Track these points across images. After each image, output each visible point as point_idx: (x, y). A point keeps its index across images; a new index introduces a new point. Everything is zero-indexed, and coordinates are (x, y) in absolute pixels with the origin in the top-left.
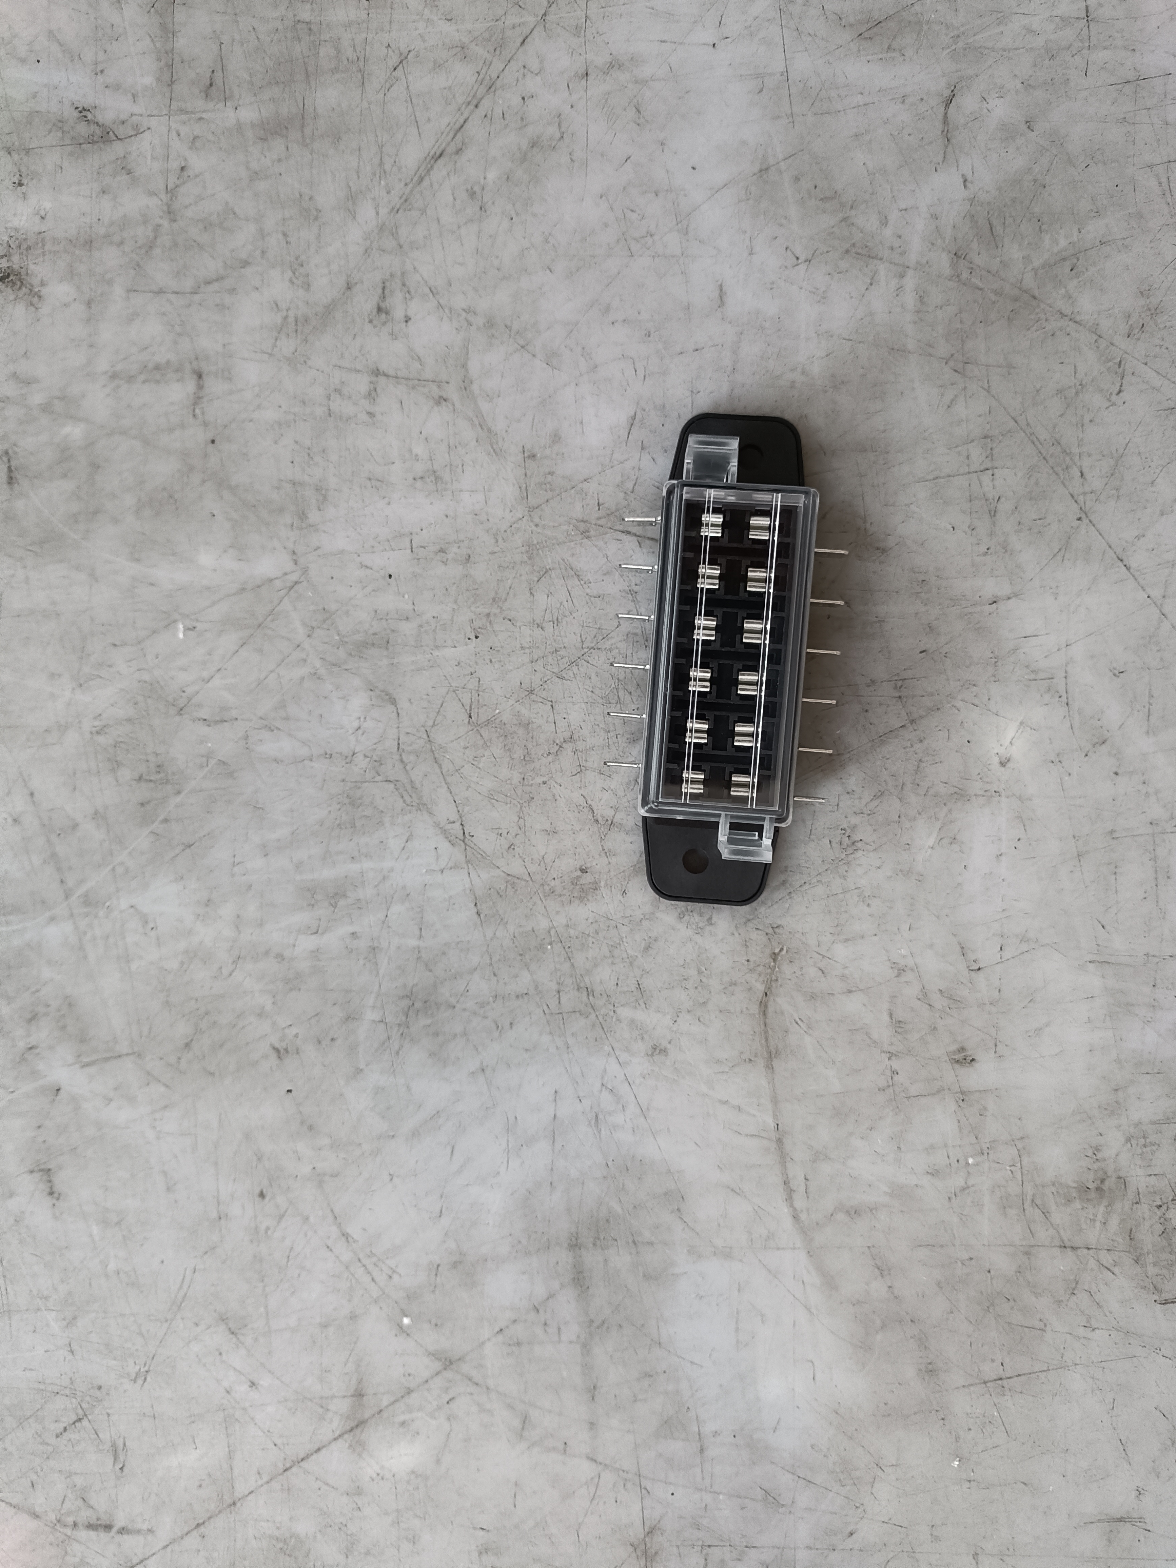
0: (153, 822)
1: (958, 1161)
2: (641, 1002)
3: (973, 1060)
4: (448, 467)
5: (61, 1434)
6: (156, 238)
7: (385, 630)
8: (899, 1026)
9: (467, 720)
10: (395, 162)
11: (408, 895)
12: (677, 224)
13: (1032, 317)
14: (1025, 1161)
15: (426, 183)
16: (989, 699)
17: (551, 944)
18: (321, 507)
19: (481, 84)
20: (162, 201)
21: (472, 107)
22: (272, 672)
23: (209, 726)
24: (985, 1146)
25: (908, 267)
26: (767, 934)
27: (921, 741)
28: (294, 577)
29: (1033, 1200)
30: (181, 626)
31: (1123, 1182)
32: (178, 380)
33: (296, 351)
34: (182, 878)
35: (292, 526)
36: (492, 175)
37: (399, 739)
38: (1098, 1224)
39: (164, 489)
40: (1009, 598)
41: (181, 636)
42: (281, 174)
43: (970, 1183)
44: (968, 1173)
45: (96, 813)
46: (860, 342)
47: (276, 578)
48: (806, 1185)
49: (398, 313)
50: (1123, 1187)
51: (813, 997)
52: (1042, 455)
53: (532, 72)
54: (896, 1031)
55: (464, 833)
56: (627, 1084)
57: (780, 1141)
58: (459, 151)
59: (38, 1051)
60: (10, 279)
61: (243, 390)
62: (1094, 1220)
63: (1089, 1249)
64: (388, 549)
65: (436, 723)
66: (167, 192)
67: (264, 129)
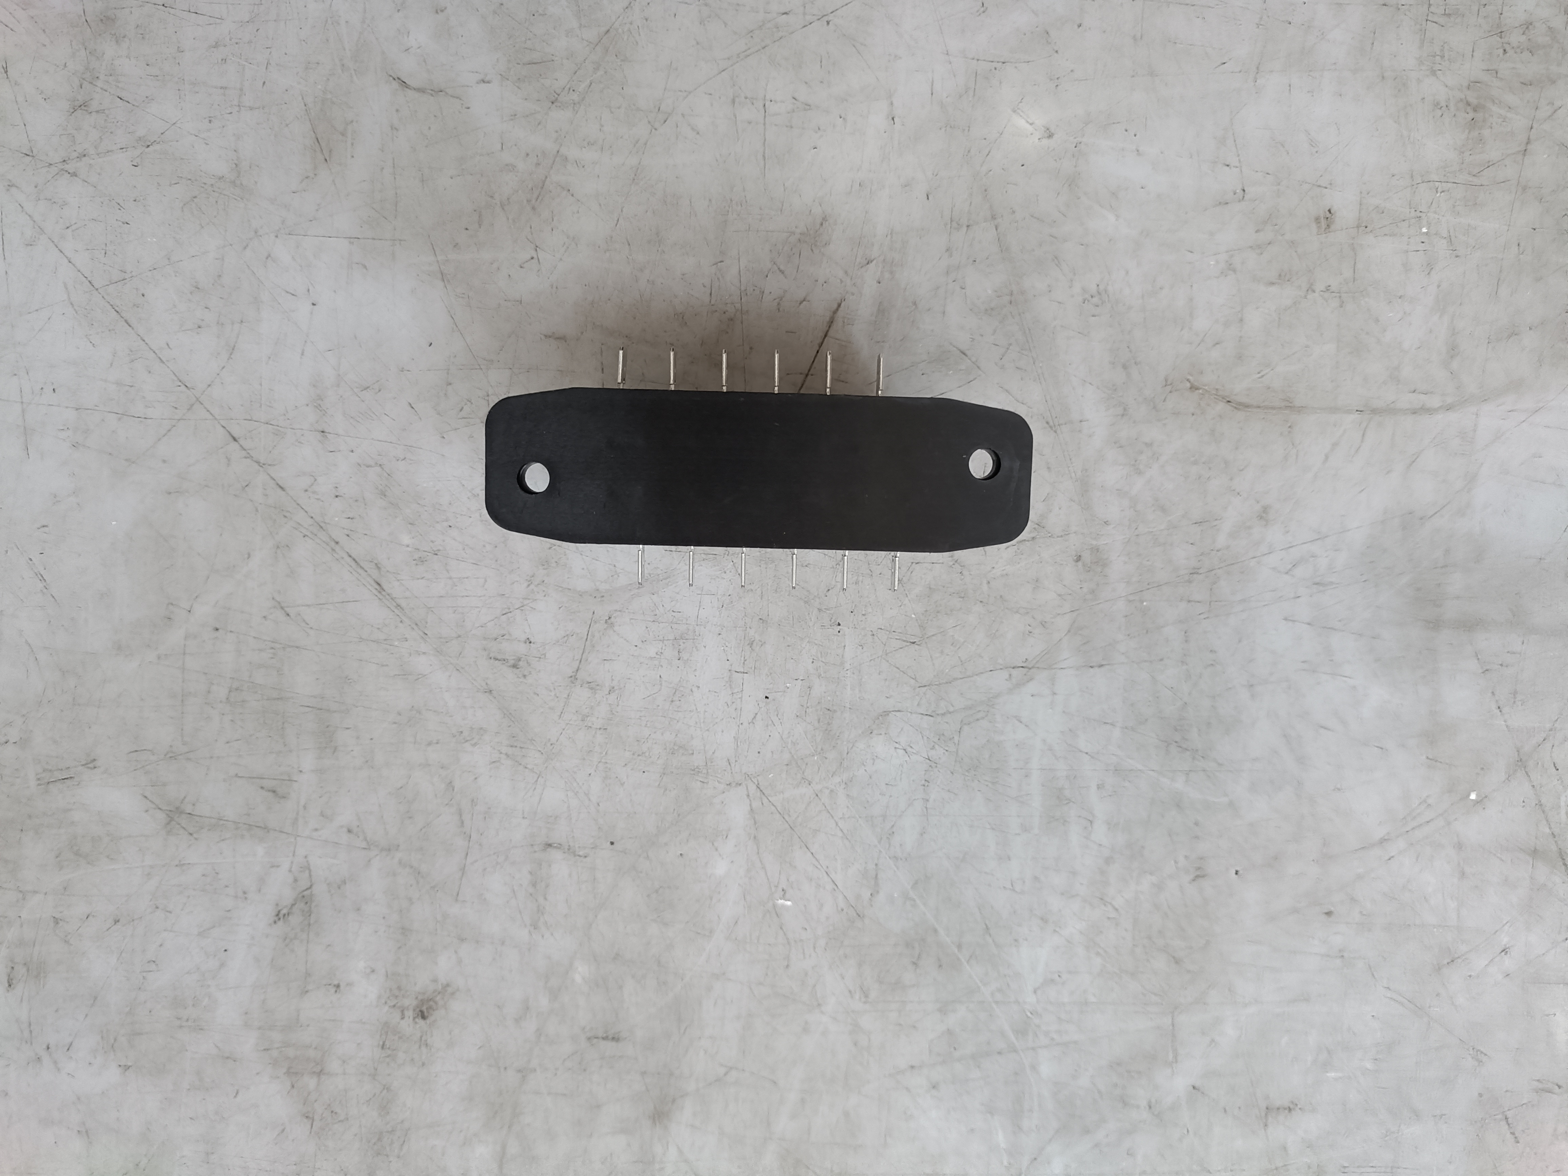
0: (958, 959)
1: (1423, 242)
2: (1215, 523)
3: (1329, 211)
4: (673, 626)
5: (1516, 1138)
6: (412, 867)
7: (817, 710)
8: (1283, 278)
9: (916, 646)
10: (378, 629)
11: (1070, 730)
12: (481, 369)
13: (626, 38)
14: (1435, 177)
15: (403, 603)
16: (985, 139)
17: (1143, 602)
18: (691, 752)
19: (316, 535)
20: (377, 855)
21: (337, 548)
22: (837, 824)
23: (878, 892)
24: (1413, 214)
25: (558, 152)
26: (1171, 392)
27: (1014, 212)
28: (752, 788)
29: (1474, 175)
30: (781, 902)
31: (1474, 84)
32: (550, 866)
33: (540, 751)
34: (1016, 940)
35: (703, 782)
36: (406, 539)
37: (922, 714)
38: (1509, 115)
39: (648, 896)
40: (892, 104)
41: (789, 903)
42: (372, 739)
43: (1445, 234)
44: (1436, 234)
45: (940, 1010)
46: (622, 211)
47: (750, 805)
48: (1419, 393)
49: (522, 649)
50: (1479, 85)
51: (1240, 357)
52: (759, 50)
53: (312, 485)
54: (1288, 281)
55: (1022, 667)
56: (1291, 549)
57: (1374, 411)
58: (378, 567)
59: (1153, 1101)
60: (425, 1011)
61: (569, 807)
62: (1505, 119)
63: (1531, 128)
64: (740, 696)
65: (914, 677)
66: (369, 849)
67: (326, 747)
